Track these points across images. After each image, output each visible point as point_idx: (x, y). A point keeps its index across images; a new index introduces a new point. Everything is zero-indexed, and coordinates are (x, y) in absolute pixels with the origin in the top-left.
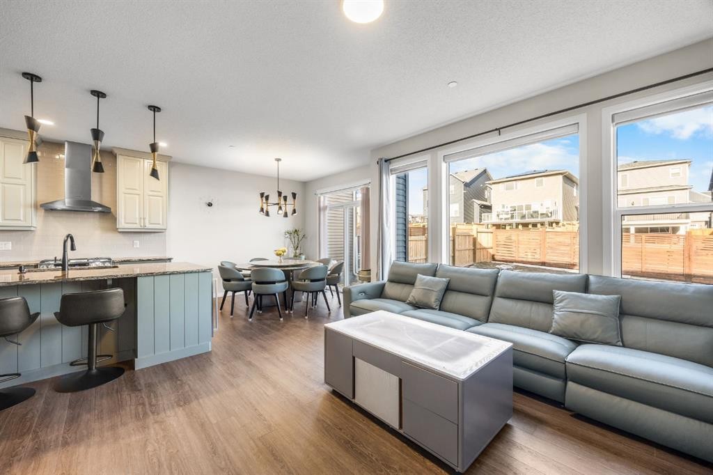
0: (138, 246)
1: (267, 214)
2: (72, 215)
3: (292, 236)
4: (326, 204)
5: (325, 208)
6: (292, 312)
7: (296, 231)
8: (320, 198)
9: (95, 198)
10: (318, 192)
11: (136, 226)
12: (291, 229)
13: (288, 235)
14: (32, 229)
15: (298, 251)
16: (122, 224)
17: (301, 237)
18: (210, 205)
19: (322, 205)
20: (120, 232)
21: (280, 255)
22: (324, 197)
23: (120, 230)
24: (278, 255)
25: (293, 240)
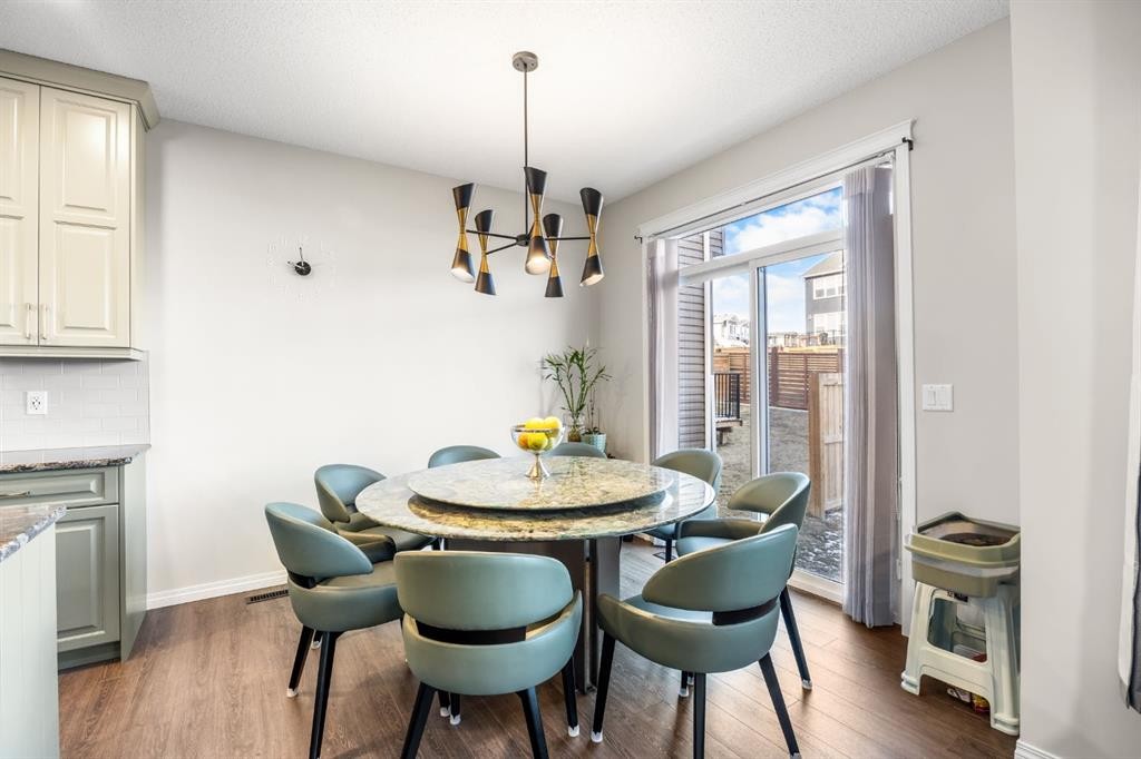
0: (44, 409)
1: (485, 284)
3: (563, 374)
4: (675, 267)
5: (672, 279)
6: (598, 738)
7: (576, 354)
8: (652, 248)
10: (646, 230)
12: (558, 349)
13: (551, 371)
15: (581, 420)
17: (590, 374)
18: (303, 269)
19: (661, 269)
21: (536, 447)
22: (668, 244)
24: (525, 446)
25: (565, 384)
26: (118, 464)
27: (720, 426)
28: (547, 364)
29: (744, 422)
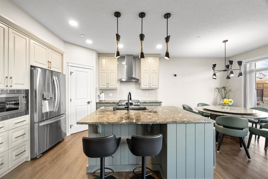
0: (147, 95)
2: (127, 83)
8: (245, 65)
9: (134, 76)
11: (147, 87)
14: (117, 89)
16: (143, 86)
18: (175, 75)
20: (141, 90)
23: (142, 89)
25: (221, 93)
26: (161, 102)
27: (258, 103)
28: (216, 89)
29: (264, 102)
